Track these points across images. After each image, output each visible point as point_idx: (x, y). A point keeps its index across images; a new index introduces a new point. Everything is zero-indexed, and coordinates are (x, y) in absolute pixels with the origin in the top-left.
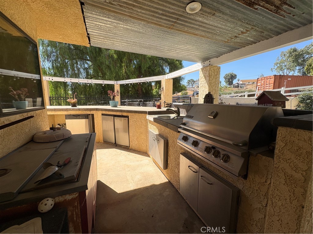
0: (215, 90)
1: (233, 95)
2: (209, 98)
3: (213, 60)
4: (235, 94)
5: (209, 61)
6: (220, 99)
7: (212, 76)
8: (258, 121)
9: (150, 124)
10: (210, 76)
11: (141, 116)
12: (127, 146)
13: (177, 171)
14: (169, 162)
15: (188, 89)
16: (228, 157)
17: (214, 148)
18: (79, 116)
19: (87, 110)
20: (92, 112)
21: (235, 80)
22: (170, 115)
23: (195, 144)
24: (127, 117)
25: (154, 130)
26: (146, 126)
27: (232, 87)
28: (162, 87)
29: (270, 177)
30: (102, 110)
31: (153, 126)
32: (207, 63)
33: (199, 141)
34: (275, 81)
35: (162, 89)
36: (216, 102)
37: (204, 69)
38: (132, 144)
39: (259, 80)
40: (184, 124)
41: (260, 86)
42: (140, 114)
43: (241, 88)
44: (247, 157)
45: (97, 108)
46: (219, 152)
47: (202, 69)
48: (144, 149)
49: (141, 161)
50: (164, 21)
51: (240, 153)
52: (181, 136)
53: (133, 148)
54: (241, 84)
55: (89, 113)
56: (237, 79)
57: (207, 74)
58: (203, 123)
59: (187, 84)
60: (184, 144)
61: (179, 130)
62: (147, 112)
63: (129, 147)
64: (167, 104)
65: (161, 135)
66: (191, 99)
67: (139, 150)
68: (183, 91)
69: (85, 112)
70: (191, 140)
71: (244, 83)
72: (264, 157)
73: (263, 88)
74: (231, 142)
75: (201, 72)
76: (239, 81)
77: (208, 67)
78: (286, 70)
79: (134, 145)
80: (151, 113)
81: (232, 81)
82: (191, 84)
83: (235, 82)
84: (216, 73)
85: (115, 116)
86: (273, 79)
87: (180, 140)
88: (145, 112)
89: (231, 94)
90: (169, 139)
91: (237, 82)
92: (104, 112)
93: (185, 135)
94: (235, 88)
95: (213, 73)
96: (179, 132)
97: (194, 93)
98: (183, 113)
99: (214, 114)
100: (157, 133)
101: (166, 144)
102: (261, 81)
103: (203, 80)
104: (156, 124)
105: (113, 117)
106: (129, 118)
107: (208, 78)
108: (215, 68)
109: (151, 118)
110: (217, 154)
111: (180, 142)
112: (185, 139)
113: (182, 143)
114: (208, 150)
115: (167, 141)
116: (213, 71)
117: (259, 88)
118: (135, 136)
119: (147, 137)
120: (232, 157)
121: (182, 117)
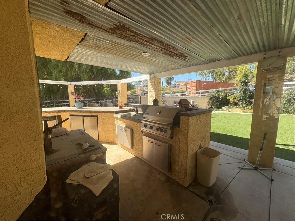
0: (159, 94)
1: (171, 94)
2: (156, 101)
3: (157, 74)
4: (173, 93)
5: (154, 74)
6: (163, 98)
7: (156, 85)
8: (175, 114)
9: (117, 120)
10: (155, 85)
11: (108, 115)
12: (97, 140)
13: (140, 147)
14: (134, 144)
15: (136, 88)
16: (166, 131)
17: (160, 128)
18: (46, 118)
19: (55, 112)
20: (59, 114)
21: (173, 81)
22: (131, 113)
23: (151, 128)
24: (97, 116)
25: (121, 124)
26: (114, 122)
27: (171, 87)
28: (118, 90)
29: (180, 135)
30: (70, 111)
31: (120, 121)
32: (153, 76)
33: (153, 126)
34: (197, 85)
35: (118, 91)
36: (160, 104)
37: (151, 80)
38: (101, 137)
39: (187, 83)
40: (144, 118)
41: (188, 88)
42: (108, 113)
43: (177, 88)
44: (172, 129)
45: (65, 110)
46: (162, 129)
47: (150, 80)
48: (111, 140)
49: (112, 148)
50: (129, 57)
51: (169, 128)
52: (143, 125)
53: (102, 141)
54: (177, 85)
55: (56, 114)
56: (174, 80)
57: (153, 83)
58: (154, 117)
59: (135, 83)
60: (145, 129)
61: (142, 121)
62: (114, 111)
63: (98, 140)
64: (125, 104)
65: (127, 127)
66: (140, 98)
67: (107, 142)
68: (132, 90)
69: (52, 114)
70: (149, 126)
71: (179, 84)
72: (178, 128)
73: (190, 89)
74: (166, 124)
75: (149, 82)
76: (176, 82)
77: (154, 79)
78: (204, 76)
79: (103, 138)
80: (117, 112)
81: (171, 82)
82: (138, 83)
83: (173, 83)
84: (159, 83)
85: (84, 116)
86: (196, 83)
87: (142, 127)
88: (112, 112)
89: (170, 93)
90: (134, 129)
91: (174, 83)
92: (72, 113)
93: (145, 124)
94: (173, 87)
95: (157, 83)
96: (141, 123)
97: (142, 93)
98: (140, 112)
99: (159, 112)
100: (125, 126)
101: (132, 132)
102: (189, 84)
103: (151, 87)
104: (122, 119)
105: (82, 117)
106: (98, 117)
107: (154, 86)
108: (158, 80)
109: (119, 116)
110: (161, 131)
111: (143, 128)
112: (145, 126)
113: (144, 129)
114: (158, 129)
115: (133, 130)
116: (157, 81)
117: (188, 89)
118: (104, 131)
119: (114, 130)
120: (168, 130)
121: (139, 114)
